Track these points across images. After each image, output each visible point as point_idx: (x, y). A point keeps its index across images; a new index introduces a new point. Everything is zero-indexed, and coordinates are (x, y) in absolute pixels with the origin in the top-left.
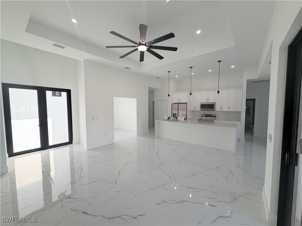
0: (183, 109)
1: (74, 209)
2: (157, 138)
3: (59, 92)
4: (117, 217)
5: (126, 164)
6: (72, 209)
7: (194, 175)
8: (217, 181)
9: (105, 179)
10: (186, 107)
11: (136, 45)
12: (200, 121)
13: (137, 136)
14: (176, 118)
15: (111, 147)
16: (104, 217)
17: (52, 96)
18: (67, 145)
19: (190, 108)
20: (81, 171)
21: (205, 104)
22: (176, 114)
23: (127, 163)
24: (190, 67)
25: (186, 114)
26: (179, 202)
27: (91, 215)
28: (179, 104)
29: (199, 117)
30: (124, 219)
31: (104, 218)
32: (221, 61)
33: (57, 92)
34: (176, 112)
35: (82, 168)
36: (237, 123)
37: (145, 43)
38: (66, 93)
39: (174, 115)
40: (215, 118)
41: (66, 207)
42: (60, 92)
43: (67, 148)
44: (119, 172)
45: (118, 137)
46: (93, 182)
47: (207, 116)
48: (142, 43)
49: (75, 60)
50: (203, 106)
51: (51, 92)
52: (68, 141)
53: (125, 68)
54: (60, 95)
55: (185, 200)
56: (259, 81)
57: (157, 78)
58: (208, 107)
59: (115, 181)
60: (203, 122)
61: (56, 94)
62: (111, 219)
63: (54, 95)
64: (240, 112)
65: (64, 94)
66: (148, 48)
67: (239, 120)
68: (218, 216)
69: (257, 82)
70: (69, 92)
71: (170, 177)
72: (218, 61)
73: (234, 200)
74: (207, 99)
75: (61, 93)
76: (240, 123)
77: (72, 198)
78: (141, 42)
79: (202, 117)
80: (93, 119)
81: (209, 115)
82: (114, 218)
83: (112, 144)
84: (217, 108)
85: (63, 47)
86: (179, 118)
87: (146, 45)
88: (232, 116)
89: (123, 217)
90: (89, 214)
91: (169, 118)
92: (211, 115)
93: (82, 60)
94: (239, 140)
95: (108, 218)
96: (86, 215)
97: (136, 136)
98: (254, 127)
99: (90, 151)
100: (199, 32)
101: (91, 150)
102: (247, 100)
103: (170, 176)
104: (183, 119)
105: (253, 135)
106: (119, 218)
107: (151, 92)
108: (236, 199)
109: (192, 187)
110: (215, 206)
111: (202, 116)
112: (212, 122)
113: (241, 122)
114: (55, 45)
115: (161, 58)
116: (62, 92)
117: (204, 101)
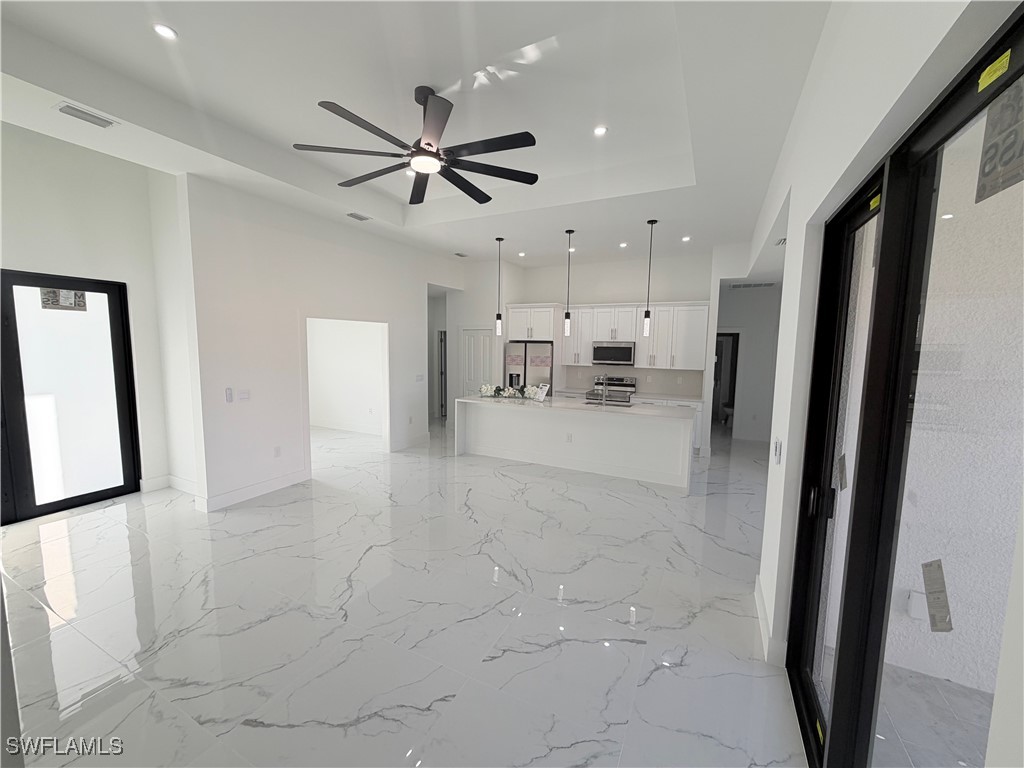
0: (542, 362)
1: (208, 718)
2: (461, 455)
3: (73, 292)
4: (370, 717)
5: (368, 550)
6: (202, 719)
7: (585, 563)
8: (646, 573)
9: (304, 606)
10: (549, 355)
11: (405, 152)
12: (593, 397)
13: (392, 452)
14: (522, 391)
15: (300, 494)
16: (324, 723)
17: (44, 307)
18: (116, 500)
19: (563, 358)
20: (203, 588)
21: (605, 345)
22: (518, 375)
23: (371, 547)
24: (567, 232)
25: (549, 376)
26: (550, 645)
27: (278, 726)
28: (528, 344)
29: (588, 387)
30: (393, 719)
31: (327, 726)
32: (656, 221)
33: (63, 293)
34: (518, 370)
35: (206, 577)
36: (693, 404)
37: (438, 150)
38: (106, 295)
39: (512, 380)
40: (633, 389)
41: (175, 718)
42: (79, 293)
43: (119, 508)
44: (349, 580)
45: (325, 459)
46: (262, 621)
47: (612, 382)
48: (426, 147)
49: (144, 170)
50: (603, 353)
51: (38, 289)
52: (120, 482)
53: (351, 215)
54: (80, 305)
55: (567, 638)
56: (749, 286)
57: (458, 254)
58: (615, 354)
59: (341, 608)
60: (601, 404)
61: (62, 301)
62: (351, 725)
63: (51, 302)
64: (701, 372)
65: (98, 302)
66: (443, 164)
67: (699, 396)
68: (654, 667)
69: (746, 286)
70: (117, 294)
71: (516, 578)
72: (649, 222)
73: (690, 620)
74: (614, 331)
75: (83, 296)
76: (700, 404)
77: (190, 684)
78: (422, 145)
79: (596, 387)
80: (230, 398)
81: (618, 380)
82: (358, 721)
83: (303, 485)
84: (641, 360)
85: (105, 123)
86: (529, 390)
87: (440, 155)
88: (678, 382)
89: (386, 713)
90: (269, 726)
91: (498, 391)
92: (622, 380)
93: (180, 172)
94: (696, 452)
95: (338, 725)
96: (260, 729)
97: (388, 451)
98: (733, 415)
99: (221, 515)
100: (600, 131)
101: (226, 510)
102: (718, 335)
103: (516, 573)
104: (542, 394)
105: (731, 435)
106: (376, 720)
107: (437, 300)
108: (694, 615)
109: (583, 600)
110: (645, 643)
111: (597, 384)
112: (626, 402)
113: (703, 403)
114: (69, 110)
115: (482, 198)
116: (87, 294)
117: (605, 338)
